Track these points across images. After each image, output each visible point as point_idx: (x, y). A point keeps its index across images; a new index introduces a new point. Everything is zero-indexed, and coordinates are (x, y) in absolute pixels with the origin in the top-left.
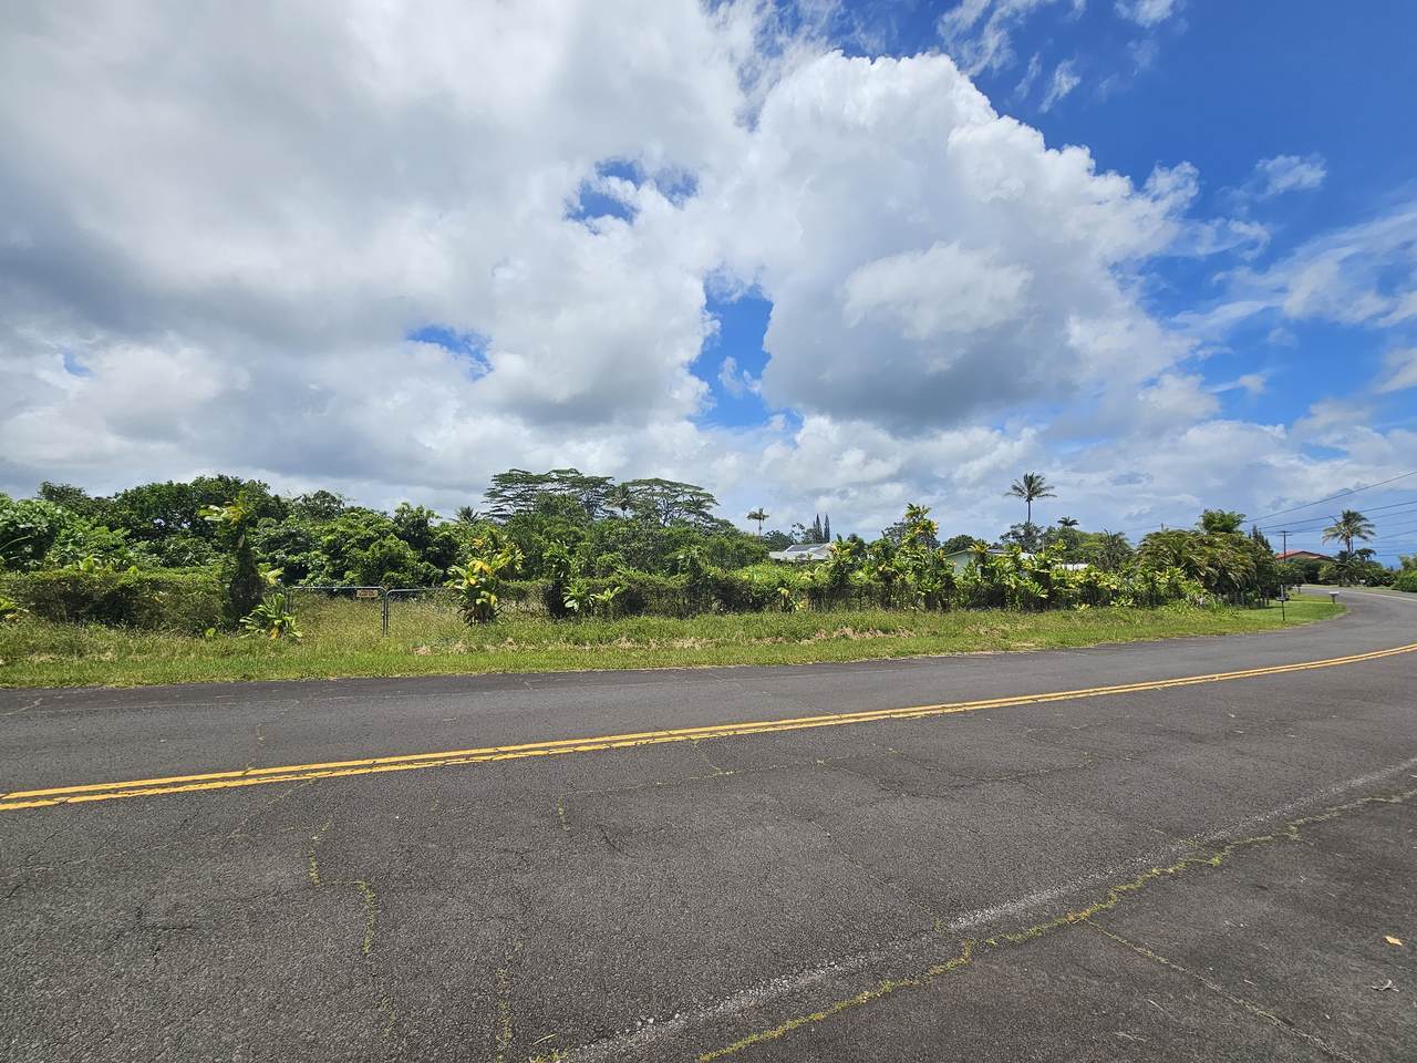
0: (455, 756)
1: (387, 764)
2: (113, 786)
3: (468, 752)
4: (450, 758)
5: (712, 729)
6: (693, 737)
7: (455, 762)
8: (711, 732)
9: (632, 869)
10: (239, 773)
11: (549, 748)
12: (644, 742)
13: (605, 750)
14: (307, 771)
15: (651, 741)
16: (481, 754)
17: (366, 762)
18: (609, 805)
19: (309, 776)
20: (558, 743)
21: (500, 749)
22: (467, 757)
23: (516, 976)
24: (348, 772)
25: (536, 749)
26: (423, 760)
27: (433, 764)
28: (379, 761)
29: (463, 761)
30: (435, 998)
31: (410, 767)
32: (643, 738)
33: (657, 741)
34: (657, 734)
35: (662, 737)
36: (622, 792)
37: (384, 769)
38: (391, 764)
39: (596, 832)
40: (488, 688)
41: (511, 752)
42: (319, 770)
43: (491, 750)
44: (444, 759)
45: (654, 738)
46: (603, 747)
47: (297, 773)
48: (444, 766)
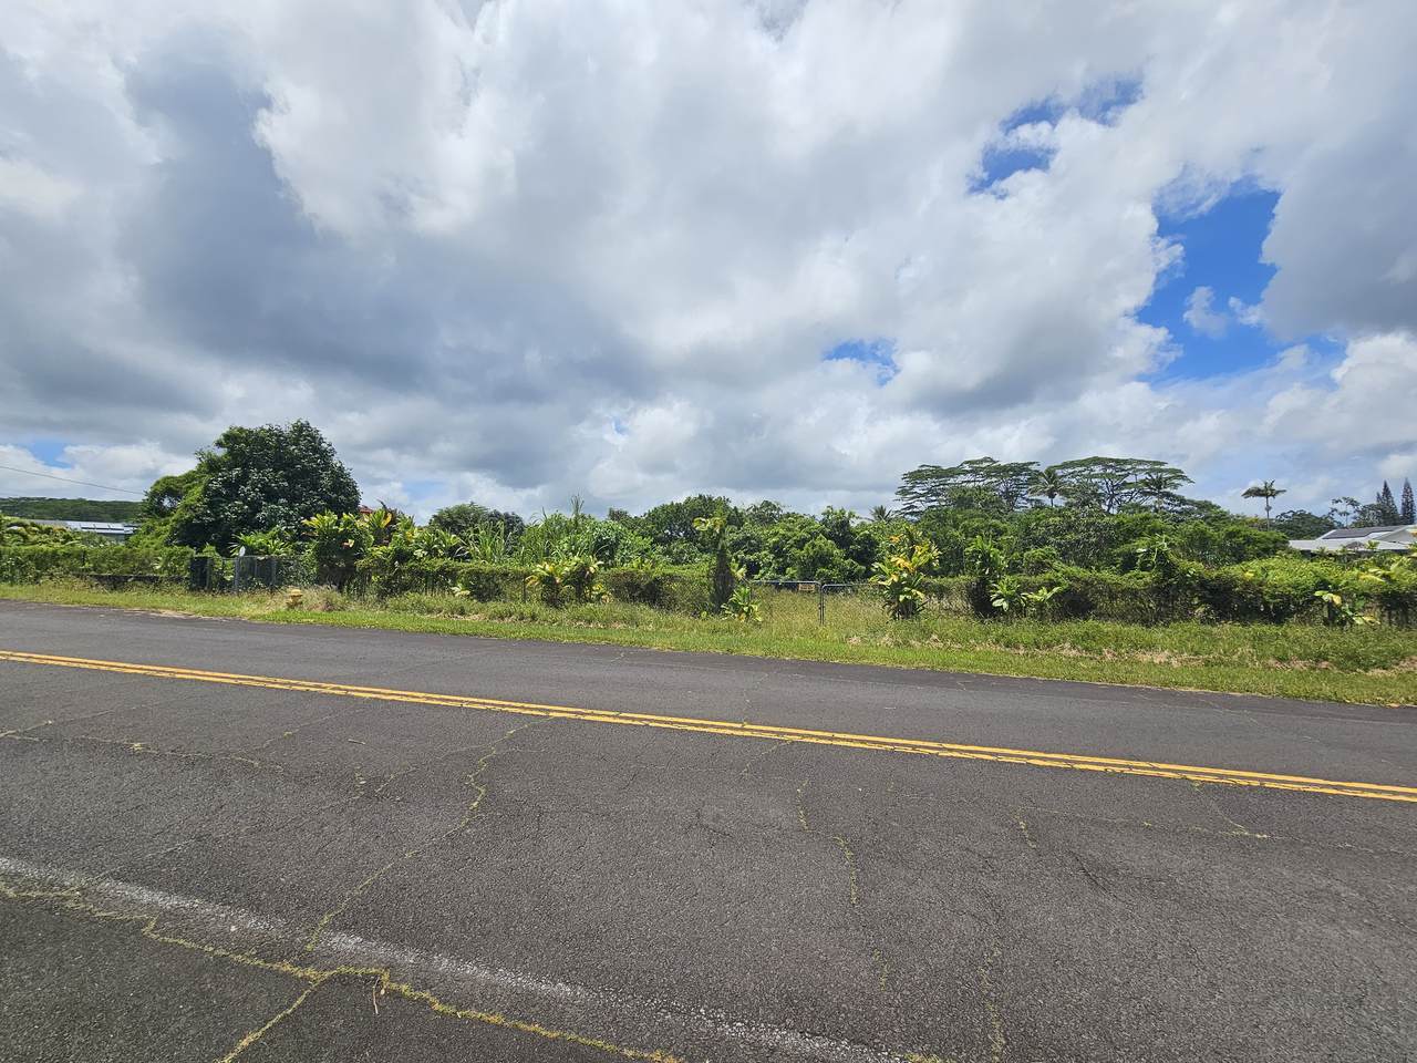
0: (904, 744)
1: (845, 740)
2: (669, 719)
3: (914, 743)
4: (897, 744)
5: (1221, 772)
6: (1189, 776)
7: (902, 749)
8: (1221, 777)
9: (1125, 916)
10: (739, 726)
11: (997, 754)
12: (1117, 770)
13: (1066, 769)
14: (785, 733)
15: (1126, 771)
16: (927, 747)
17: (826, 734)
18: (1082, 832)
19: (786, 737)
20: (1006, 751)
21: (944, 745)
22: (914, 747)
23: (1000, 983)
24: (814, 740)
25: (985, 753)
26: (874, 742)
27: (884, 747)
28: (836, 735)
29: (909, 750)
30: (920, 969)
31: (861, 746)
32: (1117, 765)
33: (1134, 771)
34: (1134, 763)
35: (1141, 768)
36: (1094, 822)
37: (841, 743)
38: (847, 740)
39: (1070, 861)
40: (921, 683)
41: (956, 750)
42: (793, 734)
43: (935, 745)
44: (892, 744)
45: (1130, 767)
46: (1062, 765)
47: (778, 733)
48: (893, 752)
